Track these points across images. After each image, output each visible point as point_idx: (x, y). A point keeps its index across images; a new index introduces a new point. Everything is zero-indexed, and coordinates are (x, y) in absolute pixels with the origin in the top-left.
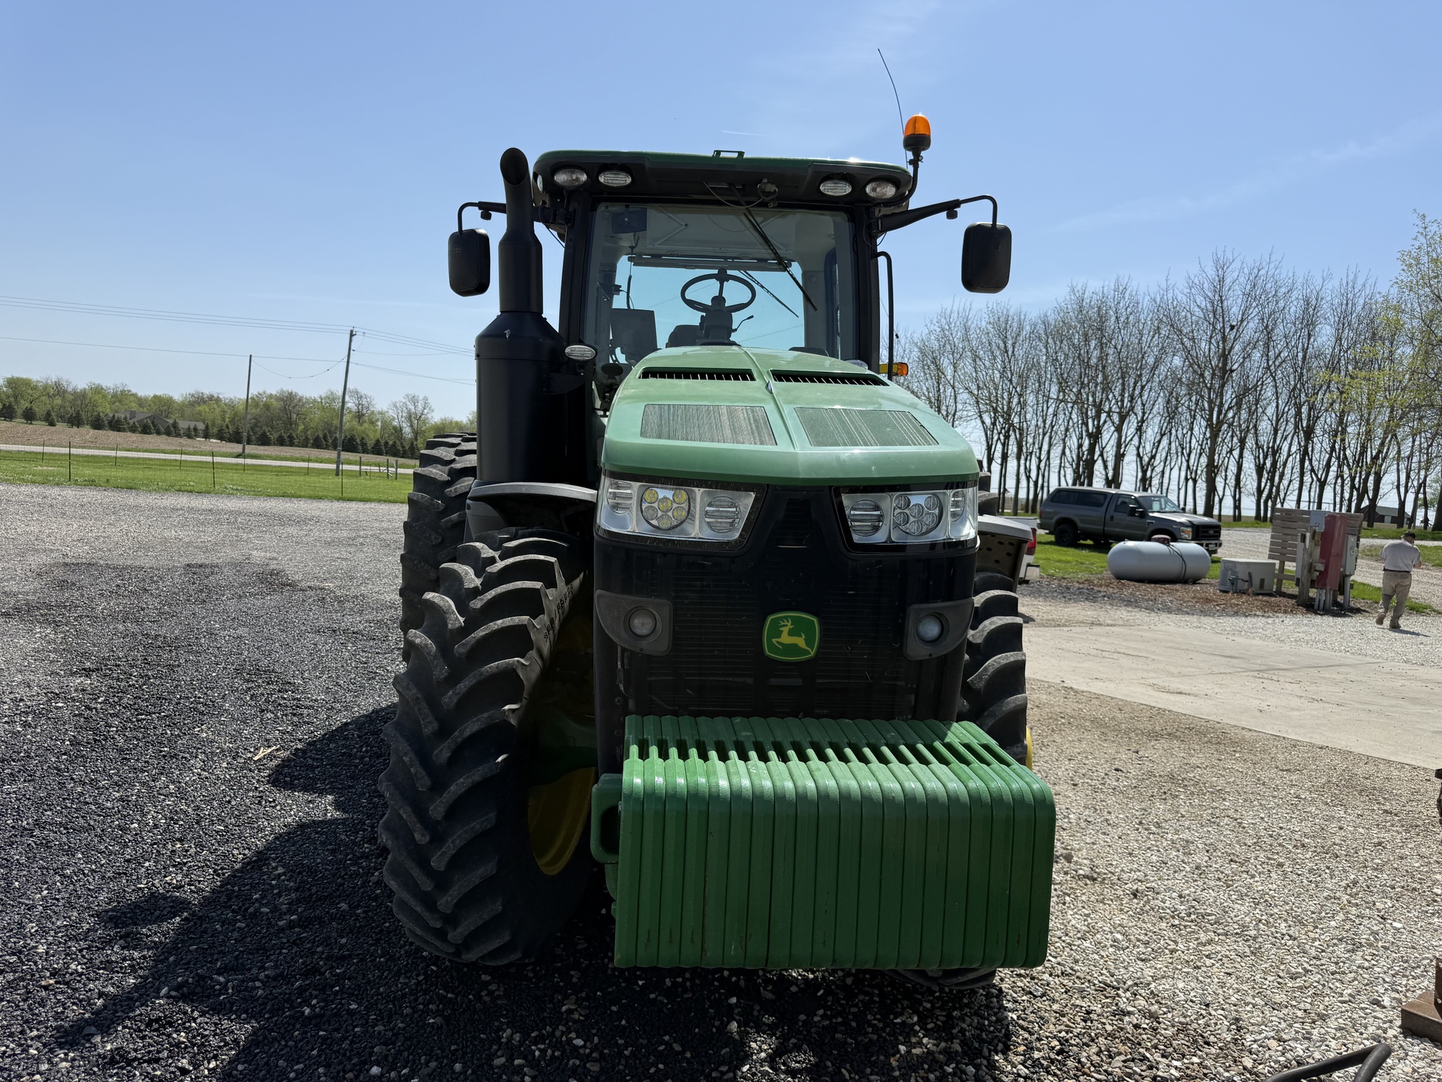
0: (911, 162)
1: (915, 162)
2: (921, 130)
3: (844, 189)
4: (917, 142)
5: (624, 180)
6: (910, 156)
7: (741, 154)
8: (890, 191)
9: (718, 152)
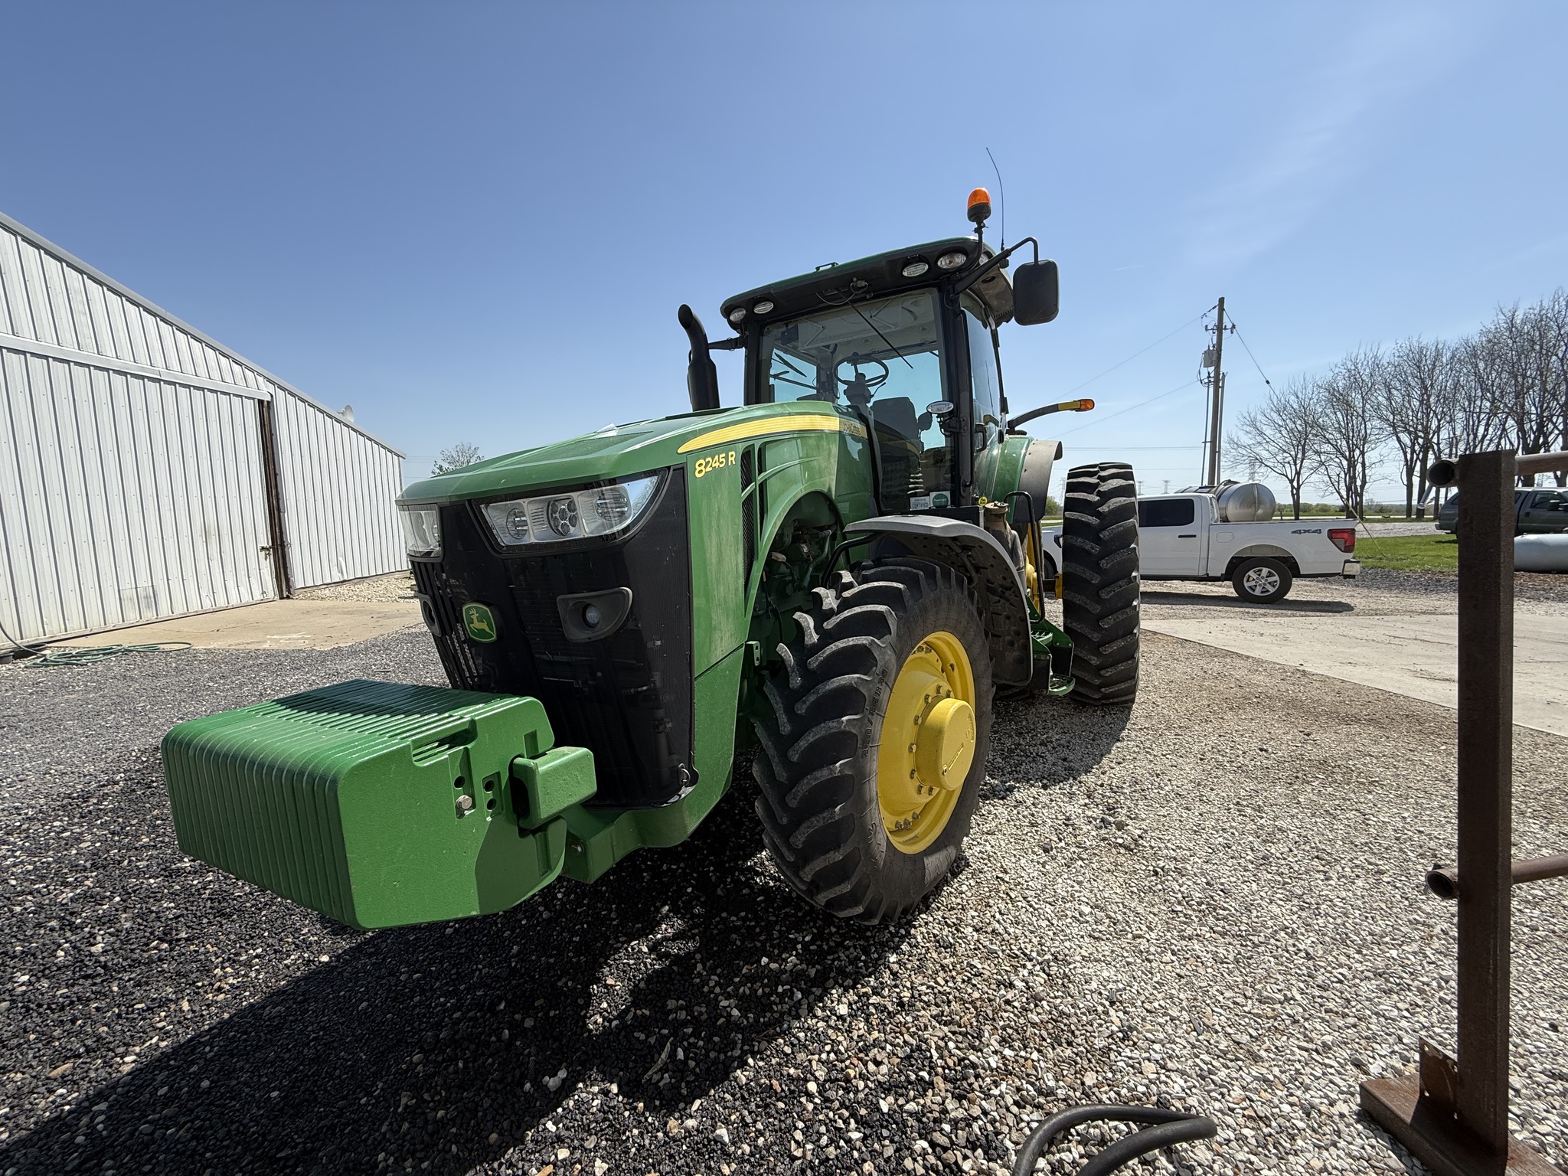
0: (976, 231)
1: (979, 231)
2: (979, 200)
3: (922, 268)
4: (979, 212)
5: (768, 307)
6: (975, 225)
7: (833, 264)
8: (960, 260)
9: (818, 268)
